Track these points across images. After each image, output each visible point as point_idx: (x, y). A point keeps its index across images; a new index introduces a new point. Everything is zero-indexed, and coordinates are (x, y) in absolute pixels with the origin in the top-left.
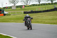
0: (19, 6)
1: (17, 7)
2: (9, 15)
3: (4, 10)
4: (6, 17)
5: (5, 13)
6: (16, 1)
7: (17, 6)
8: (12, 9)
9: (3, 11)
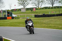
1: (28, 9)
2: (18, 18)
4: (14, 20)
5: (14, 16)
6: (26, 3)
9: (11, 14)
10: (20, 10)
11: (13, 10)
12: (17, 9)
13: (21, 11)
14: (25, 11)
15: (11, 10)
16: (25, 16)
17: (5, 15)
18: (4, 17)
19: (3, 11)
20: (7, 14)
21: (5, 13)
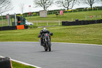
0: (53, 11)
1: (50, 12)
3: (26, 18)
5: (27, 23)
6: (47, 2)
8: (40, 16)
10: (38, 13)
11: (26, 14)
12: (33, 13)
13: (39, 15)
15: (24, 14)
16: (46, 23)
17: (13, 23)
18: (11, 25)
19: (10, 16)
20: (16, 20)
21: (13, 19)
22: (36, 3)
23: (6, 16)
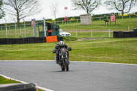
0: (100, 16)
1: (96, 18)
2: (74, 39)
3: (60, 26)
5: (62, 33)
7: (97, 16)
8: (81, 23)
10: (78, 19)
11: (60, 20)
12: (70, 18)
13: (79, 21)
14: (91, 22)
15: (56, 20)
16: (89, 34)
18: (38, 36)
19: (36, 22)
20: (45, 29)
21: (41, 27)
22: (76, 4)
23: (30, 22)
